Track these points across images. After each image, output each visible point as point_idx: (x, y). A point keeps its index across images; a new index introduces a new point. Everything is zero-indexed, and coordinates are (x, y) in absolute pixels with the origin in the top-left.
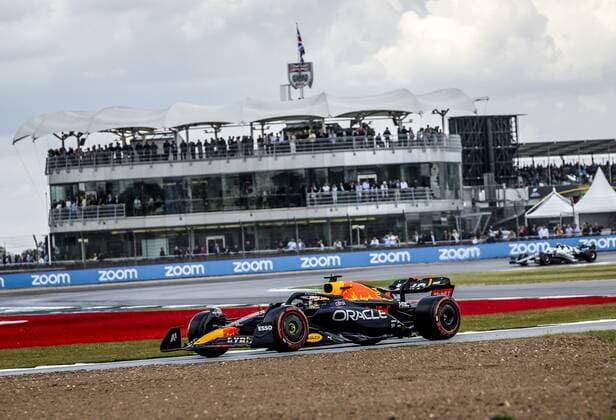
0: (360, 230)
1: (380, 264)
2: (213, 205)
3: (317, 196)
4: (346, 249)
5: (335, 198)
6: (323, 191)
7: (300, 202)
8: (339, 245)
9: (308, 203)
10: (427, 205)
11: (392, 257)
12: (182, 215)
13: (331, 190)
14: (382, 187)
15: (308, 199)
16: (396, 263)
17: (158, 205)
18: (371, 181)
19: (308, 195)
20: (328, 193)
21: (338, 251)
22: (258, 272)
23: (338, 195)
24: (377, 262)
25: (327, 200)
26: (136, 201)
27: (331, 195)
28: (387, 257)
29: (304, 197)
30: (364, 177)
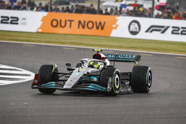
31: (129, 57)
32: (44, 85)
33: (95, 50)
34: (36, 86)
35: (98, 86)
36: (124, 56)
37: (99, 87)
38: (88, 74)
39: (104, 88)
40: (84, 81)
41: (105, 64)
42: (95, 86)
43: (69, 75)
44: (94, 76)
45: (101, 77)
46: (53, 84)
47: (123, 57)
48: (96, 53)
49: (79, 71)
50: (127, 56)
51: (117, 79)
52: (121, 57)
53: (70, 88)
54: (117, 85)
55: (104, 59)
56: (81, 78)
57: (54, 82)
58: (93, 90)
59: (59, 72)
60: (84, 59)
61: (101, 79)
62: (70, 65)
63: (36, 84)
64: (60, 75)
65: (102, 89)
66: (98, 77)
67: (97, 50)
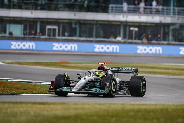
0: (135, 31)
3: (116, 7)
9: (110, 11)
11: (151, 50)
12: (33, 11)
15: (110, 9)
19: (111, 5)
28: (148, 50)
31: (129, 69)
32: (59, 89)
33: (100, 63)
34: (53, 90)
35: (99, 89)
36: (125, 68)
37: (99, 91)
38: (92, 81)
39: (103, 91)
40: (89, 86)
41: (107, 73)
42: (96, 89)
43: (77, 82)
44: (97, 82)
45: (101, 83)
46: (65, 89)
47: (125, 70)
48: (100, 66)
49: (85, 79)
50: (127, 69)
51: (114, 84)
52: (123, 70)
53: (77, 91)
54: (114, 89)
55: (106, 70)
56: (86, 83)
57: (66, 87)
58: (94, 92)
59: (70, 80)
60: (90, 70)
61: (101, 85)
62: (80, 75)
63: (52, 89)
64: (71, 82)
65: (102, 91)
66: (100, 83)
67: (101, 63)
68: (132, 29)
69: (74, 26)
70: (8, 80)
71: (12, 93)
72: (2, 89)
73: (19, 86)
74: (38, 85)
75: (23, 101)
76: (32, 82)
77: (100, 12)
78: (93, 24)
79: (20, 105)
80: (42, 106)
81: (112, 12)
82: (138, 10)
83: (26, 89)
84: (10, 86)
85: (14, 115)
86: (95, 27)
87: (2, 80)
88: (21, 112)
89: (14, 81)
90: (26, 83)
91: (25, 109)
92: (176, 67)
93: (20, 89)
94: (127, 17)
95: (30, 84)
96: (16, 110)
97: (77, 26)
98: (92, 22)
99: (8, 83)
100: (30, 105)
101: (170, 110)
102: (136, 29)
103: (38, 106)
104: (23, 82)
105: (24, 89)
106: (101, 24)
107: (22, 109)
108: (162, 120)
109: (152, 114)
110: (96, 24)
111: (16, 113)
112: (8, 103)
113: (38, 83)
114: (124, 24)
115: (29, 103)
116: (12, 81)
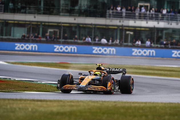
0: (131, 35)
1: (138, 56)
2: (55, 12)
3: (113, 13)
4: (121, 45)
5: (124, 14)
6: (116, 10)
7: (103, 15)
8: (118, 42)
9: (108, 16)
10: (177, 24)
11: (145, 52)
12: (36, 15)
13: (121, 10)
14: (151, 11)
15: (108, 14)
16: (147, 56)
17: (23, 8)
18: (146, 7)
19: (108, 11)
20: (120, 12)
21: (116, 45)
22: (68, 53)
23: (126, 13)
24: (136, 54)
25: (119, 16)
26: (10, 4)
27: (122, 13)
28: (142, 52)
29: (106, 12)
30: (142, 4)
68: (128, 32)
69: (73, 29)
70: (11, 79)
71: (14, 91)
72: (5, 87)
73: (20, 84)
74: (38, 84)
75: (23, 98)
76: (33, 81)
77: (99, 17)
78: (92, 28)
79: (19, 102)
80: (39, 103)
81: (110, 17)
82: (133, 15)
83: (27, 88)
84: (13, 84)
85: (13, 111)
86: (93, 31)
87: (5, 79)
88: (20, 109)
89: (16, 79)
90: (27, 82)
91: (24, 105)
92: (169, 69)
93: (22, 87)
94: (123, 22)
95: (32, 83)
96: (15, 106)
97: (77, 30)
98: (91, 26)
99: (11, 82)
100: (29, 102)
101: (158, 108)
102: (132, 33)
103: (36, 103)
104: (24, 81)
105: (25, 87)
106: (99, 28)
107: (21, 106)
108: (150, 117)
109: (141, 111)
110: (95, 28)
111: (15, 109)
112: (9, 100)
113: (38, 82)
114: (121, 28)
115: (28, 100)
116: (15, 80)
